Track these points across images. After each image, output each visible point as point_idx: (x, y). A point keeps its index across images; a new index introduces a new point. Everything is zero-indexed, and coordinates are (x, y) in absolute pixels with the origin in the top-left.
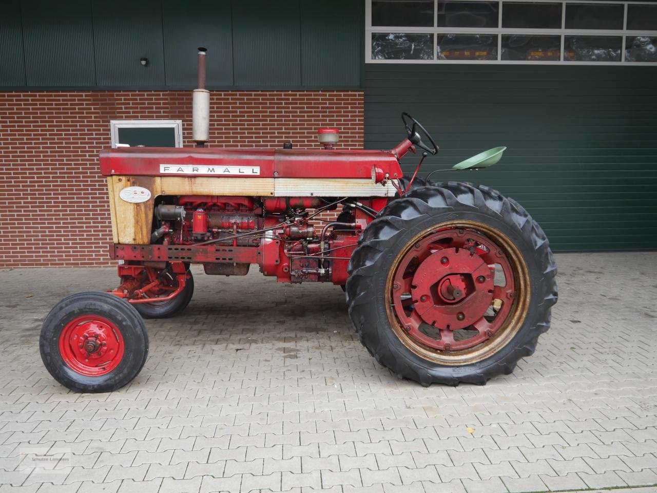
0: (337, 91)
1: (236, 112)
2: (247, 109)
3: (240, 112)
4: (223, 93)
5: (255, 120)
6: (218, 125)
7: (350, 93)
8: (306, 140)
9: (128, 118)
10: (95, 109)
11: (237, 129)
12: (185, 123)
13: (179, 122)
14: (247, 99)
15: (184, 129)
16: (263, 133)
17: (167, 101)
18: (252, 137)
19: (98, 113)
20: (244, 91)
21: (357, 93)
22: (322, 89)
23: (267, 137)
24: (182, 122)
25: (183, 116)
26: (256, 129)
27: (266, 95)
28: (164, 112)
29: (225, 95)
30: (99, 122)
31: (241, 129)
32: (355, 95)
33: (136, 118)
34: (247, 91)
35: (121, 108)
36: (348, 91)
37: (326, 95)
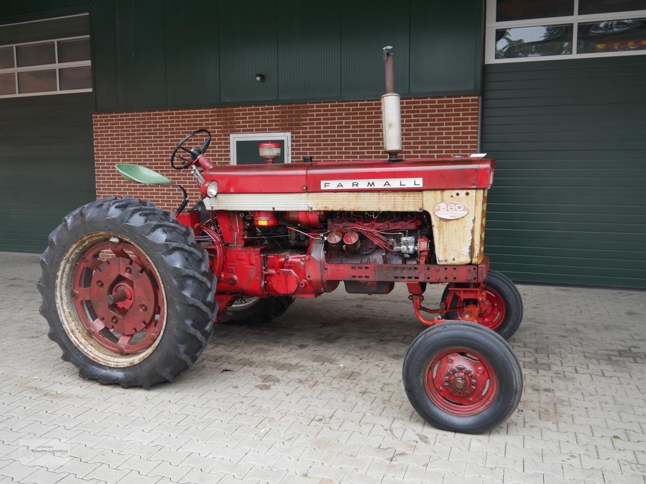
0: (447, 97)
1: (342, 123)
2: (352, 119)
3: (346, 123)
4: (329, 104)
5: (360, 131)
6: (324, 136)
7: (462, 98)
8: (412, 150)
9: (245, 131)
10: (218, 124)
11: (342, 140)
12: (294, 135)
13: (289, 134)
14: (353, 110)
15: (292, 141)
16: (368, 144)
17: (278, 115)
18: (356, 149)
19: (220, 128)
20: (350, 101)
21: (470, 98)
22: (430, 96)
23: (371, 148)
24: (291, 134)
25: (292, 129)
26: (360, 140)
27: (372, 104)
28: (276, 125)
29: (331, 106)
30: (221, 135)
31: (346, 140)
32: (468, 100)
33: (251, 131)
34: (353, 101)
35: (239, 123)
36: (460, 96)
37: (434, 102)
